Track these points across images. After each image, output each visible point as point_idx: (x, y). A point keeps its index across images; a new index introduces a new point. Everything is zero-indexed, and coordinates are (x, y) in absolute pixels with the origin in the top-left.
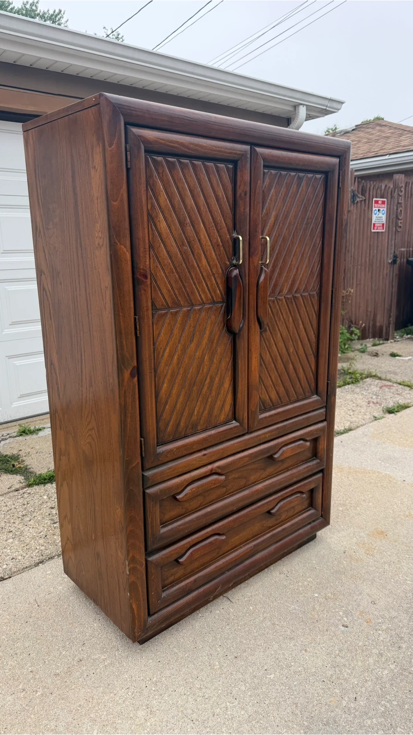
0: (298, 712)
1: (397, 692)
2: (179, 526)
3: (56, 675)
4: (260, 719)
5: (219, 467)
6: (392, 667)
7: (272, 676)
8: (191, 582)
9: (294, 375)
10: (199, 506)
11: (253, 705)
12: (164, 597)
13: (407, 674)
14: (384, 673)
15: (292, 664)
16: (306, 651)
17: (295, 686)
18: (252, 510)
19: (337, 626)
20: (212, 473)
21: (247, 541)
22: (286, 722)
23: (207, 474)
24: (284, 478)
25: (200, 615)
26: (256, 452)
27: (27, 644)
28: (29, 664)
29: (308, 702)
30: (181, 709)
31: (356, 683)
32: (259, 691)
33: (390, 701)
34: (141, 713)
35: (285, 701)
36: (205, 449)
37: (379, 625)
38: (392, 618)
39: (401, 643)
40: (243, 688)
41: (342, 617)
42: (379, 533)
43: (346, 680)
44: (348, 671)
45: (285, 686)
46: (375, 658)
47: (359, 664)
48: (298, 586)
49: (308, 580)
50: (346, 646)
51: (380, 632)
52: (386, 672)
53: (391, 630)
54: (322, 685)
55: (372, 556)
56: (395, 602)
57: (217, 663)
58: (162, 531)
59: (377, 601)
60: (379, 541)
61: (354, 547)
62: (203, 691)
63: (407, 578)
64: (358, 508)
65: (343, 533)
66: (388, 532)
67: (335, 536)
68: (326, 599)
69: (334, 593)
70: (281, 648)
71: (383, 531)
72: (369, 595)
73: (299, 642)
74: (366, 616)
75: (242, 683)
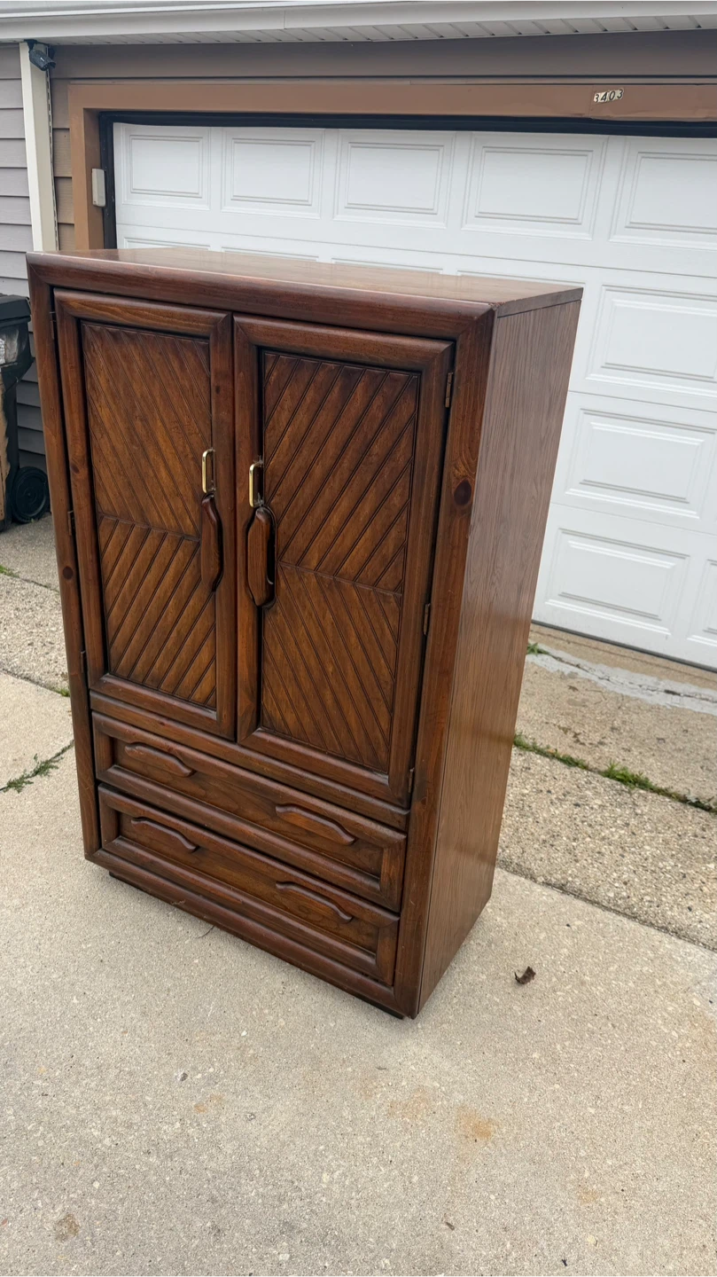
0: (23, 1034)
1: (61, 1147)
2: (130, 781)
5: (181, 753)
6: (107, 1142)
7: (75, 1001)
8: (147, 858)
9: (334, 712)
10: (167, 784)
11: (31, 990)
12: (116, 845)
14: (93, 1130)
15: (99, 1020)
16: (125, 1032)
19: (180, 1066)
21: (243, 890)
23: (165, 749)
24: (294, 853)
26: (248, 779)
29: (37, 1043)
31: (73, 1095)
32: (51, 991)
33: (43, 1136)
35: (38, 1019)
36: (169, 719)
37: (195, 1124)
38: (217, 1145)
39: (159, 1157)
40: (54, 976)
41: (203, 1072)
42: (476, 1127)
43: (77, 1082)
44: (93, 1085)
45: (60, 1017)
46: (122, 1118)
47: (108, 1098)
48: (261, 1009)
49: (281, 1020)
50: (141, 1080)
51: (178, 1125)
52: (96, 1133)
53: (186, 1142)
54: (65, 1057)
55: (390, 1114)
56: (258, 1150)
57: (90, 945)
58: (112, 770)
59: (253, 1122)
60: (449, 1128)
61: (404, 1083)
62: (48, 942)
63: (337, 1173)
64: (557, 1086)
65: (446, 1065)
66: (490, 1144)
67: (426, 1051)
68: (239, 1049)
69: (255, 1057)
70: (124, 1004)
71: (488, 1134)
72: (267, 1109)
73: (139, 1024)
74: (210, 1104)
75: (61, 973)
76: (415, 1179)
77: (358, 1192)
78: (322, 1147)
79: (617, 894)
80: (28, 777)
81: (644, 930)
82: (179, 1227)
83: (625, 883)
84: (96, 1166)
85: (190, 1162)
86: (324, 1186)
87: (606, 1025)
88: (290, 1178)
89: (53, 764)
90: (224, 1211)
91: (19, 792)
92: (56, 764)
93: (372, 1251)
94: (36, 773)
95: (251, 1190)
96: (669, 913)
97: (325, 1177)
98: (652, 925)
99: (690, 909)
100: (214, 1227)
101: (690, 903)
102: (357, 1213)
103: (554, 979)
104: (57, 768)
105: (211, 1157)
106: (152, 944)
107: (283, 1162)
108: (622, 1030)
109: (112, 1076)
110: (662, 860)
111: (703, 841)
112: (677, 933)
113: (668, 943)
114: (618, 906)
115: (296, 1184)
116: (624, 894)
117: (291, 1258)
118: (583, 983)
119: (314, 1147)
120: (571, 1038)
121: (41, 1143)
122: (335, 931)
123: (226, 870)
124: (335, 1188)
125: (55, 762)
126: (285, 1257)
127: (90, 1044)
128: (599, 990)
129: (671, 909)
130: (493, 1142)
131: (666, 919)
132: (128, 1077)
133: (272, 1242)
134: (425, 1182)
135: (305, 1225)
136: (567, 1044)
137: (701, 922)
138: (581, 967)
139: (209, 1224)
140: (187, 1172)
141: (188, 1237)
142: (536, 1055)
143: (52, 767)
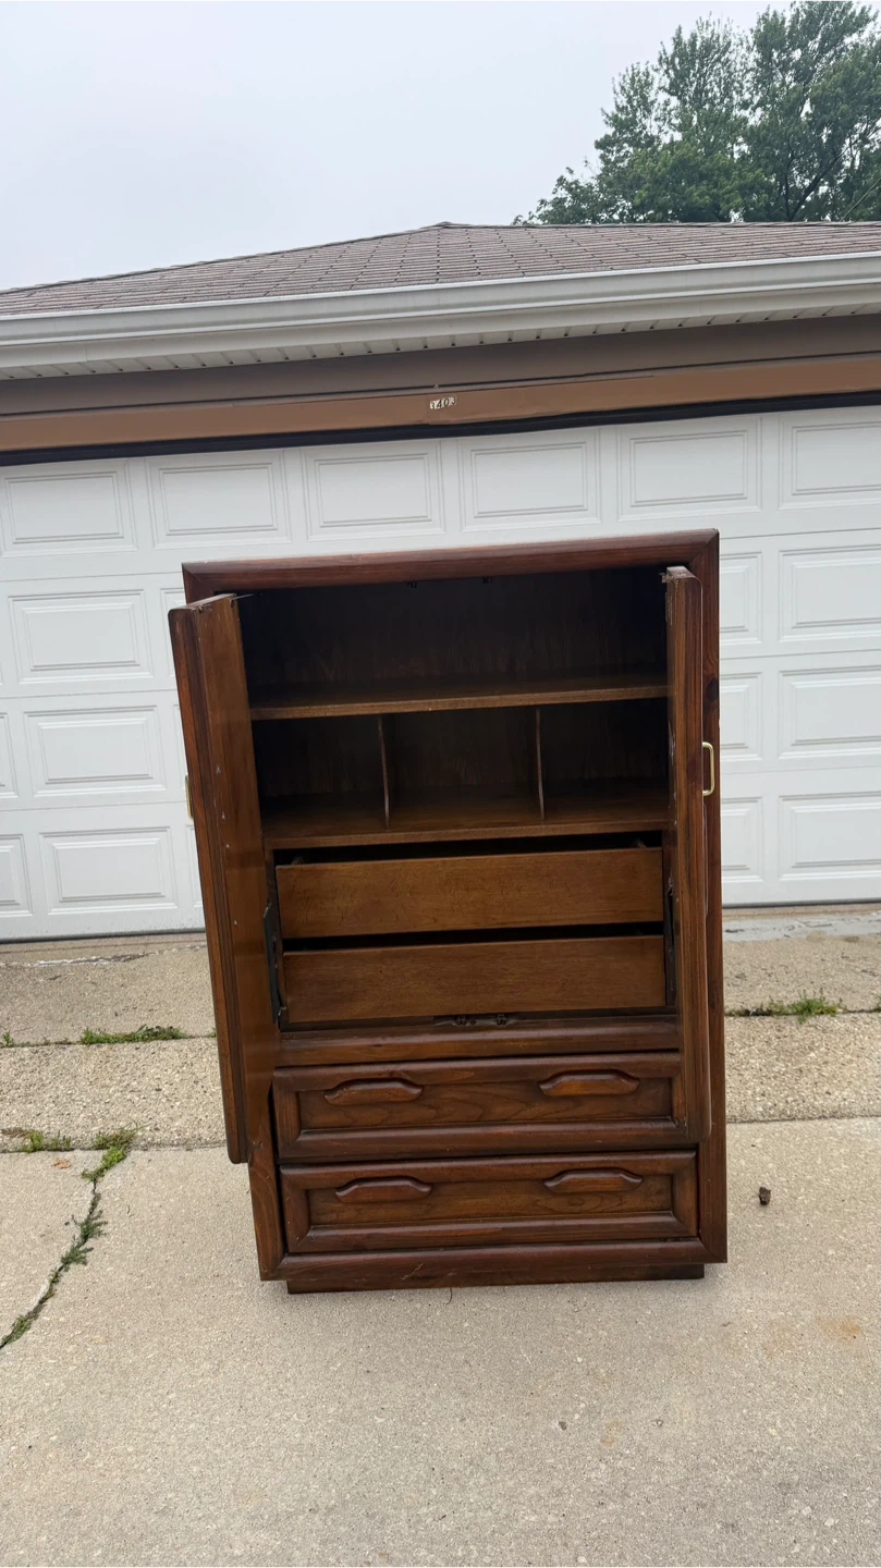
1: (511, 1550)
3: (182, 1278)
4: (306, 1455)
5: (407, 1072)
6: (551, 1518)
7: (380, 1420)
11: (318, 1436)
12: (311, 1238)
13: (559, 1542)
14: (526, 1518)
15: (424, 1424)
16: (463, 1420)
17: (392, 1450)
18: (493, 1166)
19: (550, 1418)
20: (392, 1078)
22: (330, 1479)
23: (384, 1076)
24: (570, 1131)
25: (393, 1297)
26: (499, 1068)
27: (193, 1230)
28: (172, 1253)
29: (381, 1477)
30: (246, 1388)
31: (472, 1500)
32: (342, 1426)
33: (482, 1552)
34: (206, 1366)
35: (357, 1457)
37: (618, 1456)
38: (655, 1461)
39: (615, 1502)
40: (331, 1410)
41: (576, 1411)
42: (843, 1328)
43: (463, 1488)
44: (482, 1481)
45: (380, 1442)
46: (543, 1492)
47: (511, 1483)
48: (573, 1333)
49: (601, 1332)
50: (525, 1450)
51: (603, 1466)
52: (533, 1519)
53: (625, 1475)
54: (425, 1473)
55: (770, 1356)
56: (695, 1444)
57: (339, 1364)
58: (303, 1138)
59: (665, 1425)
60: (825, 1340)
61: (756, 1326)
62: (288, 1384)
63: (778, 1421)
64: (869, 1266)
65: (773, 1295)
66: (867, 1335)
67: (746, 1294)
68: (588, 1374)
69: (610, 1374)
70: (436, 1396)
71: (857, 1328)
72: (666, 1408)
73: (469, 1405)
74: (613, 1432)
75: (337, 1404)
76: (841, 1391)
77: (809, 1427)
78: (745, 1411)
79: (764, 1107)
80: (79, 1246)
81: (811, 1124)
82: (696, 1544)
83: (763, 1095)
84: (566, 1545)
85: (647, 1489)
86: (779, 1438)
87: (858, 1204)
88: (745, 1449)
89: (94, 1222)
90: (720, 1509)
91: (85, 1263)
92: (99, 1220)
93: (867, 1463)
94: (85, 1237)
95: (724, 1477)
96: (816, 1103)
97: (773, 1431)
98: (810, 1119)
99: (828, 1093)
100: (726, 1526)
101: (825, 1089)
102: (826, 1442)
103: (786, 1190)
104: (106, 1223)
105: (661, 1474)
106: (405, 1331)
107: (726, 1440)
108: (873, 1201)
109: (493, 1463)
110: (773, 1066)
111: (787, 1039)
112: (833, 1116)
113: (839, 1126)
114: (773, 1116)
115: (755, 1450)
116: (770, 1104)
117: (812, 1508)
118: (810, 1182)
119: (738, 1415)
120: (844, 1226)
121: (487, 1560)
122: (619, 1208)
123: (468, 1202)
124: (788, 1434)
125: (96, 1218)
126: (806, 1511)
127: (439, 1448)
128: (826, 1181)
129: (815, 1100)
130: (868, 1331)
131: (817, 1109)
132: (510, 1455)
133: (785, 1506)
134: (851, 1389)
135: (796, 1477)
136: (844, 1231)
137: (845, 1100)
138: (795, 1171)
139: (718, 1526)
140: (653, 1498)
141: (711, 1547)
142: (831, 1252)
143: (100, 1224)
